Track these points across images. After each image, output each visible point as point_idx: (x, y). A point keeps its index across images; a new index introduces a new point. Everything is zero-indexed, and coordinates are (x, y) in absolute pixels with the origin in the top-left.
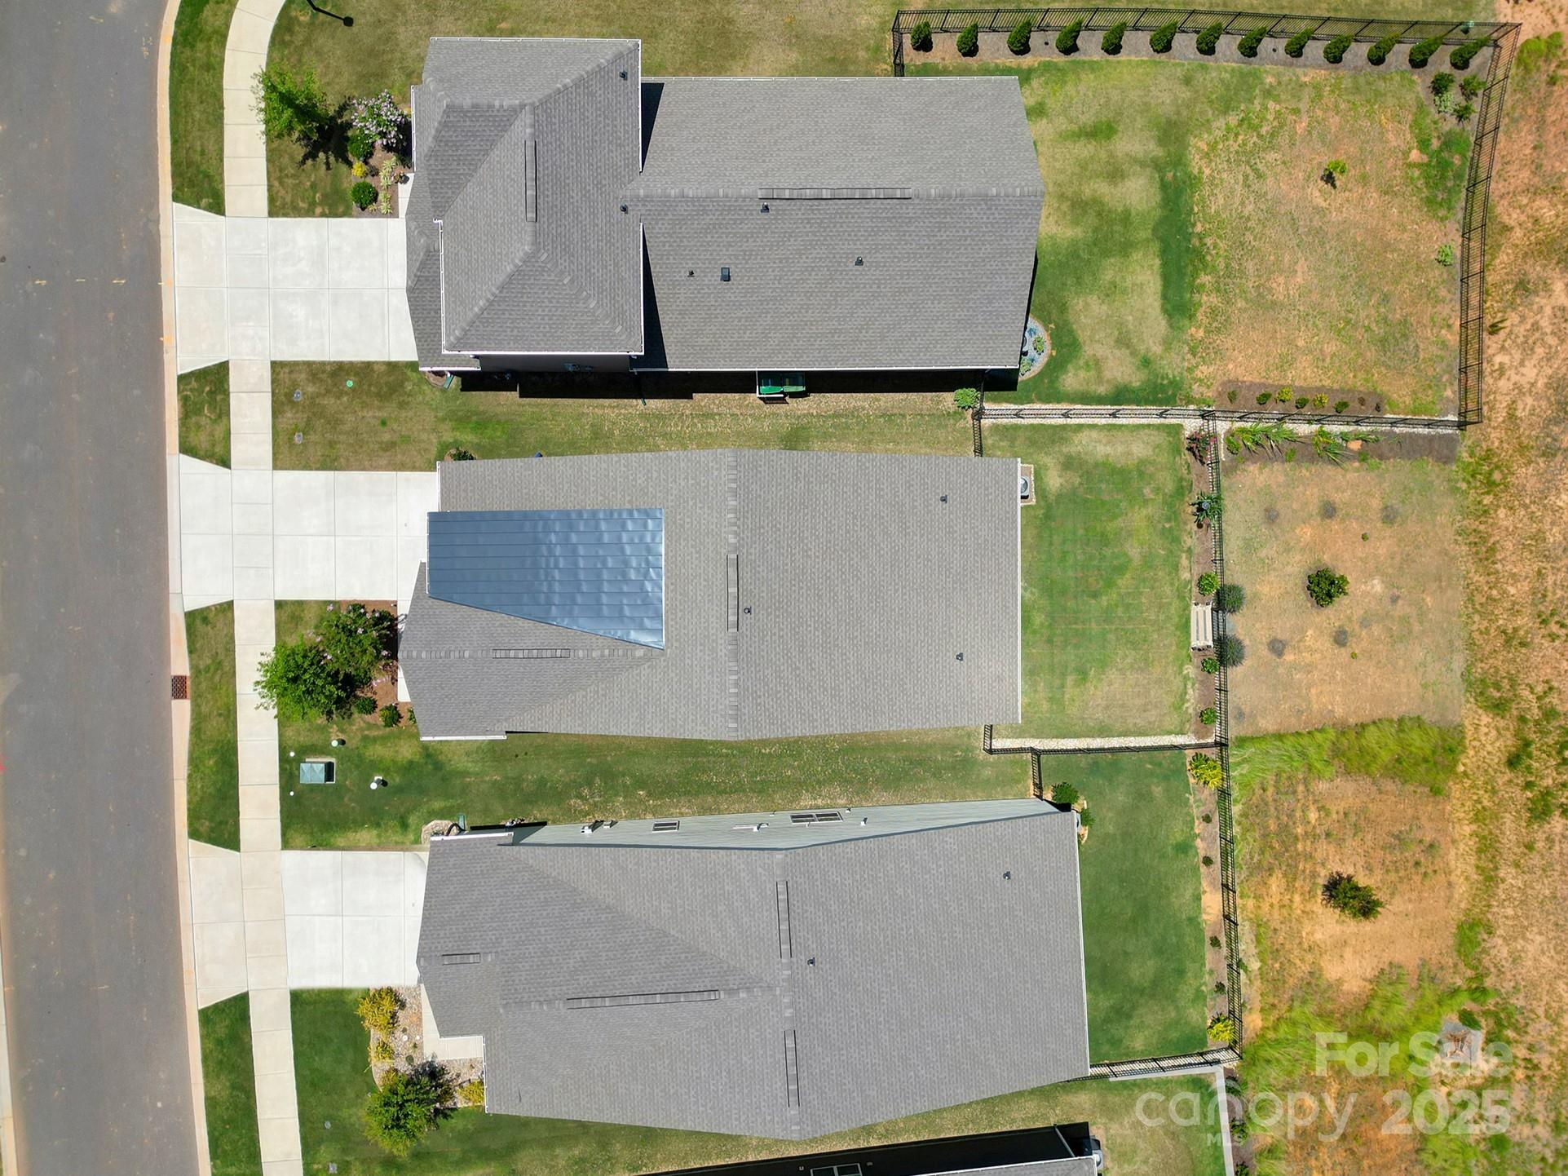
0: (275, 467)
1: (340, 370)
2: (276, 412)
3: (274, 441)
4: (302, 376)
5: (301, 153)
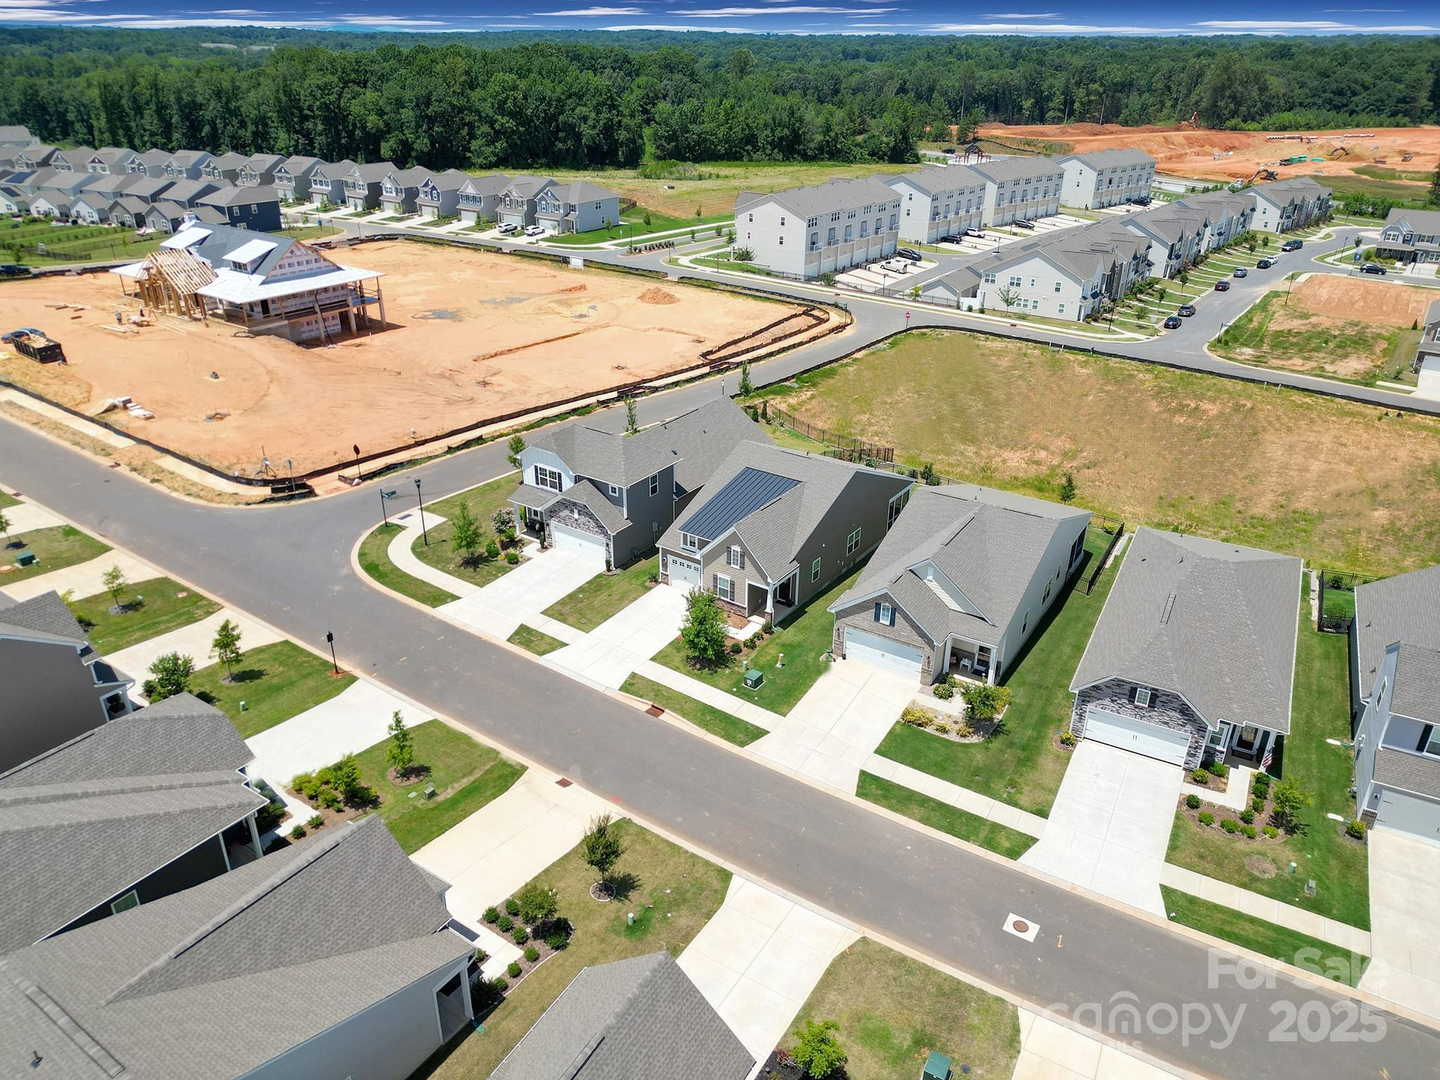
0: (587, 632)
2: (564, 621)
3: (575, 627)
4: (559, 608)
5: (472, 570)
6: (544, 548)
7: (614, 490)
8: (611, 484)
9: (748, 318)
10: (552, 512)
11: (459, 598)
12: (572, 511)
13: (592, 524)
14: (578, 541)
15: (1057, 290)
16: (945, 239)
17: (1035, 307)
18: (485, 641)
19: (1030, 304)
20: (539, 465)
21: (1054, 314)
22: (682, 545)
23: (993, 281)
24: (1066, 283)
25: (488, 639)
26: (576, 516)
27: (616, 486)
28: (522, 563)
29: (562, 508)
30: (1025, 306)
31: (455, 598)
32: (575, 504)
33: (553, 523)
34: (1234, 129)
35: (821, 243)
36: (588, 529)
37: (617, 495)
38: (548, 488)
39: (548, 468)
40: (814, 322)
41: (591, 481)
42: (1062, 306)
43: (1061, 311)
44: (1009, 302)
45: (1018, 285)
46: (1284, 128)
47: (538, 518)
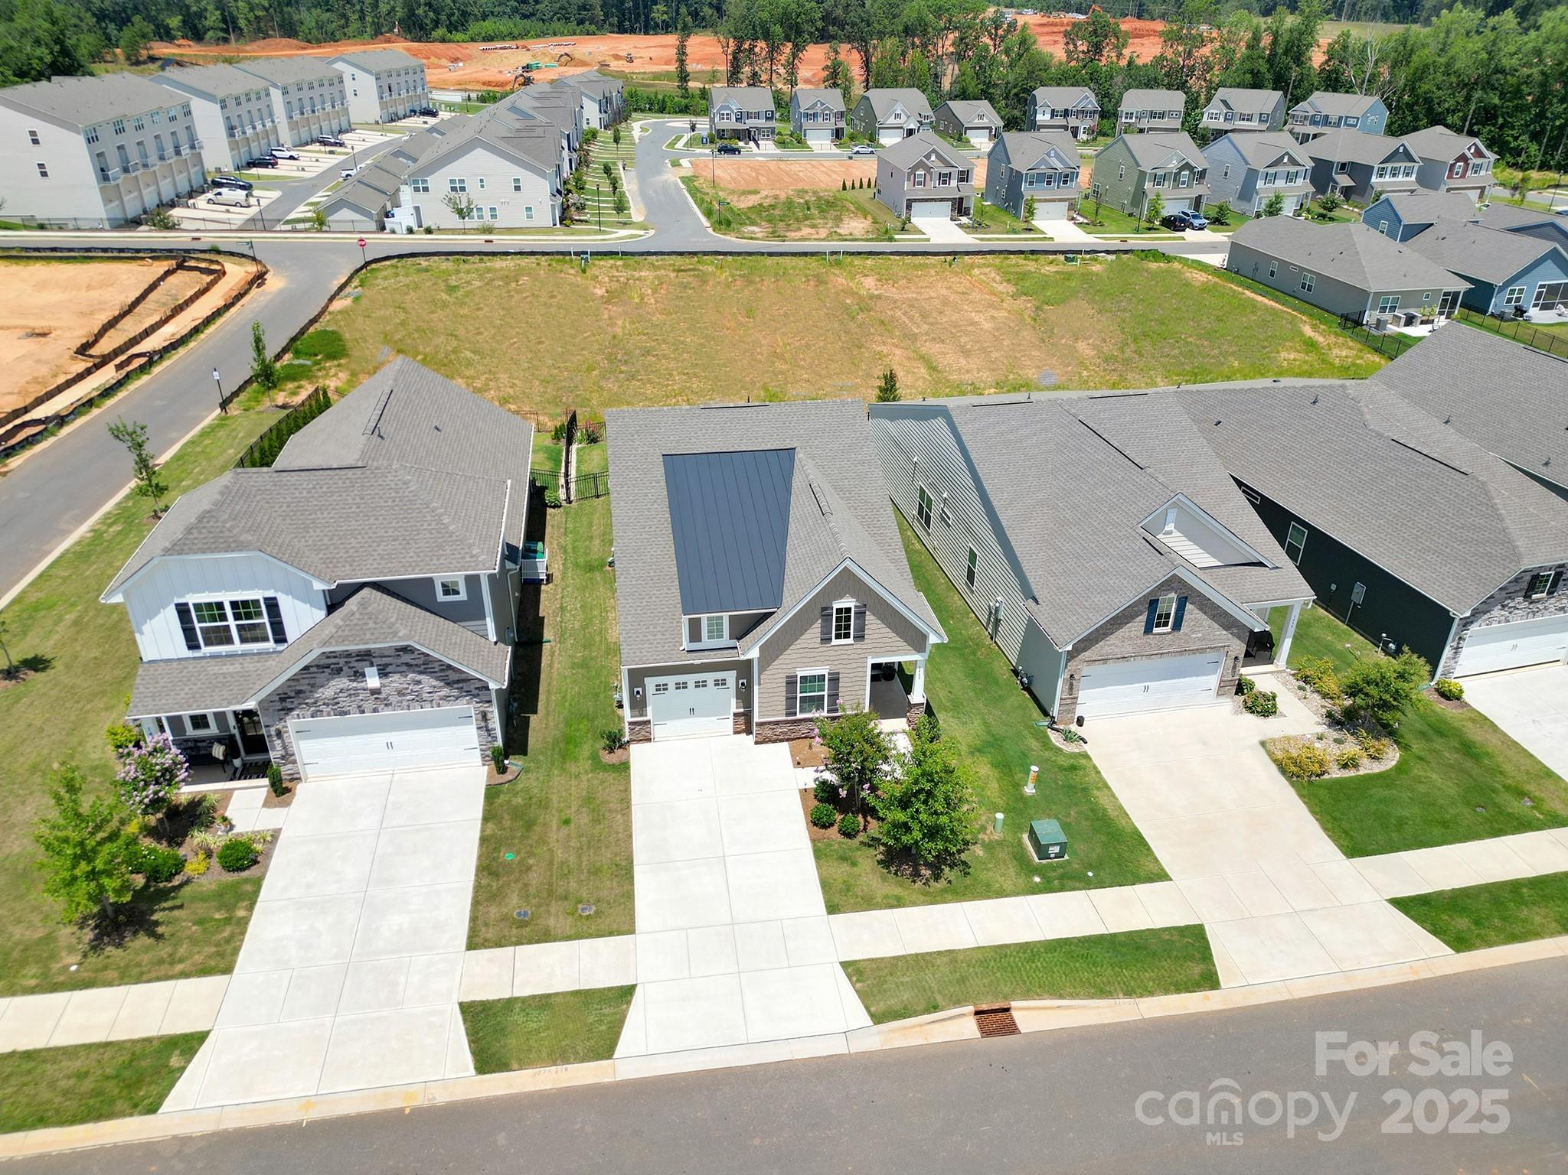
0: (631, 931)
1: (488, 868)
2: (546, 936)
3: (590, 936)
4: (494, 911)
5: (143, 940)
6: (281, 790)
7: (448, 590)
8: (440, 577)
9: (89, 287)
10: (287, 700)
11: (201, 1037)
12: (359, 675)
13: (428, 682)
14: (380, 739)
15: (518, 188)
16: (252, 164)
17: (494, 217)
18: (418, 1112)
19: (487, 214)
20: (192, 599)
21: (522, 221)
22: (686, 644)
23: (426, 189)
24: (527, 178)
25: (420, 1101)
26: (373, 681)
27: (458, 577)
28: (268, 855)
29: (321, 678)
30: (480, 217)
31: (190, 1044)
32: (366, 656)
33: (292, 723)
34: (443, 40)
35: (114, 171)
36: (421, 701)
37: (463, 596)
38: (238, 646)
39: (226, 598)
40: (208, 279)
41: (377, 586)
42: (529, 209)
43: (530, 217)
44: (461, 214)
45: (463, 189)
46: (489, 39)
47: (213, 730)
